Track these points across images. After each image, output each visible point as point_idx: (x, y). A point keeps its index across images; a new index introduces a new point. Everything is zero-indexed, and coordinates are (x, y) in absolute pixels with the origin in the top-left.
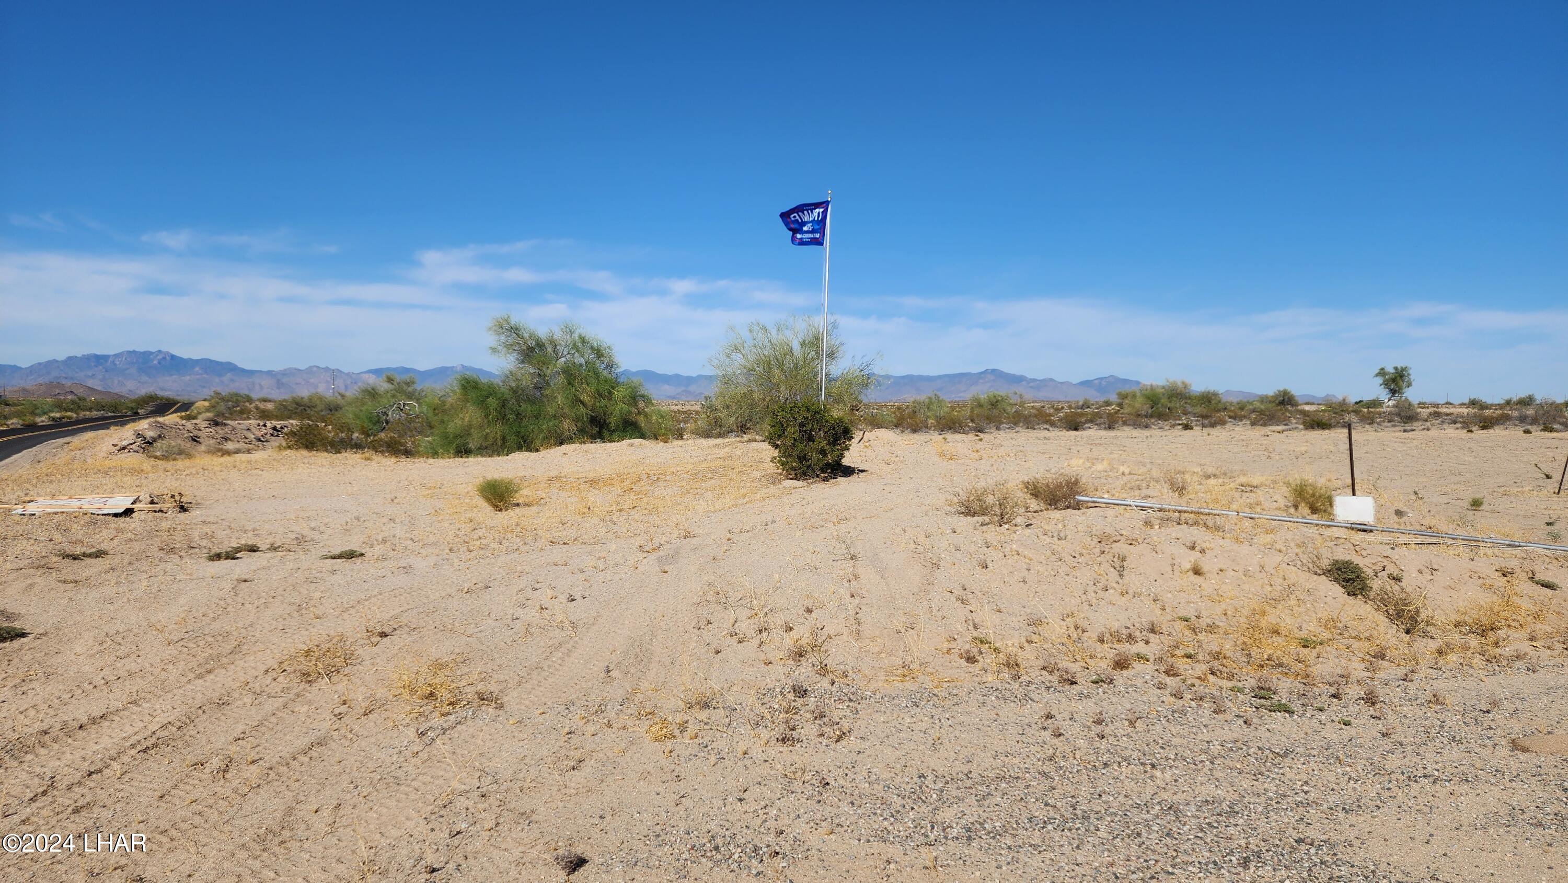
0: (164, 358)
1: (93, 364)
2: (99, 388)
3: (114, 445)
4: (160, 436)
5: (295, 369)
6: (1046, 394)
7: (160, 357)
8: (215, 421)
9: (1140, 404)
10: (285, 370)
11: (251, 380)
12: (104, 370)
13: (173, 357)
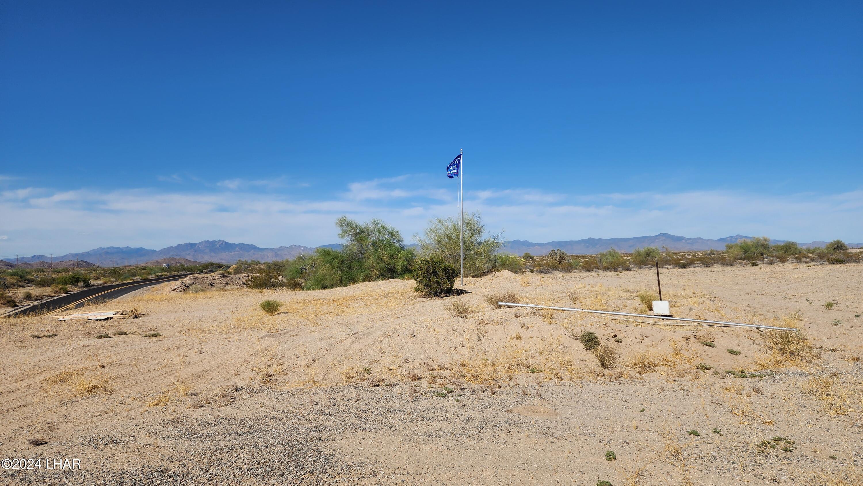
0: (222, 244)
1: (189, 248)
2: (192, 260)
3: (171, 288)
4: (193, 283)
5: (284, 247)
6: (696, 247)
7: (220, 243)
8: (223, 275)
9: (736, 251)
10: (279, 248)
11: (263, 253)
12: (194, 251)
13: (226, 243)
